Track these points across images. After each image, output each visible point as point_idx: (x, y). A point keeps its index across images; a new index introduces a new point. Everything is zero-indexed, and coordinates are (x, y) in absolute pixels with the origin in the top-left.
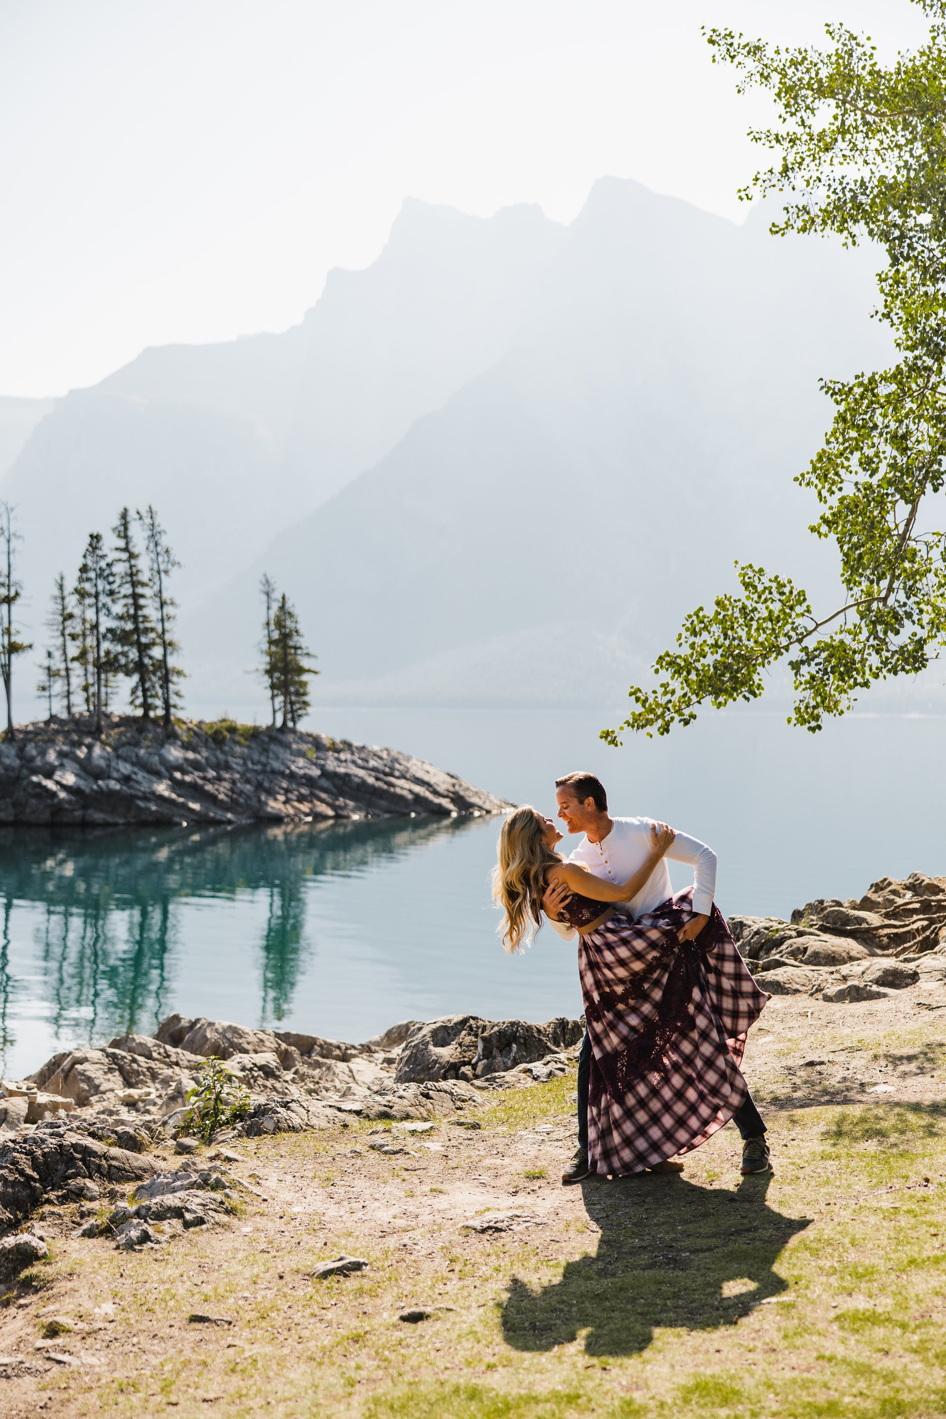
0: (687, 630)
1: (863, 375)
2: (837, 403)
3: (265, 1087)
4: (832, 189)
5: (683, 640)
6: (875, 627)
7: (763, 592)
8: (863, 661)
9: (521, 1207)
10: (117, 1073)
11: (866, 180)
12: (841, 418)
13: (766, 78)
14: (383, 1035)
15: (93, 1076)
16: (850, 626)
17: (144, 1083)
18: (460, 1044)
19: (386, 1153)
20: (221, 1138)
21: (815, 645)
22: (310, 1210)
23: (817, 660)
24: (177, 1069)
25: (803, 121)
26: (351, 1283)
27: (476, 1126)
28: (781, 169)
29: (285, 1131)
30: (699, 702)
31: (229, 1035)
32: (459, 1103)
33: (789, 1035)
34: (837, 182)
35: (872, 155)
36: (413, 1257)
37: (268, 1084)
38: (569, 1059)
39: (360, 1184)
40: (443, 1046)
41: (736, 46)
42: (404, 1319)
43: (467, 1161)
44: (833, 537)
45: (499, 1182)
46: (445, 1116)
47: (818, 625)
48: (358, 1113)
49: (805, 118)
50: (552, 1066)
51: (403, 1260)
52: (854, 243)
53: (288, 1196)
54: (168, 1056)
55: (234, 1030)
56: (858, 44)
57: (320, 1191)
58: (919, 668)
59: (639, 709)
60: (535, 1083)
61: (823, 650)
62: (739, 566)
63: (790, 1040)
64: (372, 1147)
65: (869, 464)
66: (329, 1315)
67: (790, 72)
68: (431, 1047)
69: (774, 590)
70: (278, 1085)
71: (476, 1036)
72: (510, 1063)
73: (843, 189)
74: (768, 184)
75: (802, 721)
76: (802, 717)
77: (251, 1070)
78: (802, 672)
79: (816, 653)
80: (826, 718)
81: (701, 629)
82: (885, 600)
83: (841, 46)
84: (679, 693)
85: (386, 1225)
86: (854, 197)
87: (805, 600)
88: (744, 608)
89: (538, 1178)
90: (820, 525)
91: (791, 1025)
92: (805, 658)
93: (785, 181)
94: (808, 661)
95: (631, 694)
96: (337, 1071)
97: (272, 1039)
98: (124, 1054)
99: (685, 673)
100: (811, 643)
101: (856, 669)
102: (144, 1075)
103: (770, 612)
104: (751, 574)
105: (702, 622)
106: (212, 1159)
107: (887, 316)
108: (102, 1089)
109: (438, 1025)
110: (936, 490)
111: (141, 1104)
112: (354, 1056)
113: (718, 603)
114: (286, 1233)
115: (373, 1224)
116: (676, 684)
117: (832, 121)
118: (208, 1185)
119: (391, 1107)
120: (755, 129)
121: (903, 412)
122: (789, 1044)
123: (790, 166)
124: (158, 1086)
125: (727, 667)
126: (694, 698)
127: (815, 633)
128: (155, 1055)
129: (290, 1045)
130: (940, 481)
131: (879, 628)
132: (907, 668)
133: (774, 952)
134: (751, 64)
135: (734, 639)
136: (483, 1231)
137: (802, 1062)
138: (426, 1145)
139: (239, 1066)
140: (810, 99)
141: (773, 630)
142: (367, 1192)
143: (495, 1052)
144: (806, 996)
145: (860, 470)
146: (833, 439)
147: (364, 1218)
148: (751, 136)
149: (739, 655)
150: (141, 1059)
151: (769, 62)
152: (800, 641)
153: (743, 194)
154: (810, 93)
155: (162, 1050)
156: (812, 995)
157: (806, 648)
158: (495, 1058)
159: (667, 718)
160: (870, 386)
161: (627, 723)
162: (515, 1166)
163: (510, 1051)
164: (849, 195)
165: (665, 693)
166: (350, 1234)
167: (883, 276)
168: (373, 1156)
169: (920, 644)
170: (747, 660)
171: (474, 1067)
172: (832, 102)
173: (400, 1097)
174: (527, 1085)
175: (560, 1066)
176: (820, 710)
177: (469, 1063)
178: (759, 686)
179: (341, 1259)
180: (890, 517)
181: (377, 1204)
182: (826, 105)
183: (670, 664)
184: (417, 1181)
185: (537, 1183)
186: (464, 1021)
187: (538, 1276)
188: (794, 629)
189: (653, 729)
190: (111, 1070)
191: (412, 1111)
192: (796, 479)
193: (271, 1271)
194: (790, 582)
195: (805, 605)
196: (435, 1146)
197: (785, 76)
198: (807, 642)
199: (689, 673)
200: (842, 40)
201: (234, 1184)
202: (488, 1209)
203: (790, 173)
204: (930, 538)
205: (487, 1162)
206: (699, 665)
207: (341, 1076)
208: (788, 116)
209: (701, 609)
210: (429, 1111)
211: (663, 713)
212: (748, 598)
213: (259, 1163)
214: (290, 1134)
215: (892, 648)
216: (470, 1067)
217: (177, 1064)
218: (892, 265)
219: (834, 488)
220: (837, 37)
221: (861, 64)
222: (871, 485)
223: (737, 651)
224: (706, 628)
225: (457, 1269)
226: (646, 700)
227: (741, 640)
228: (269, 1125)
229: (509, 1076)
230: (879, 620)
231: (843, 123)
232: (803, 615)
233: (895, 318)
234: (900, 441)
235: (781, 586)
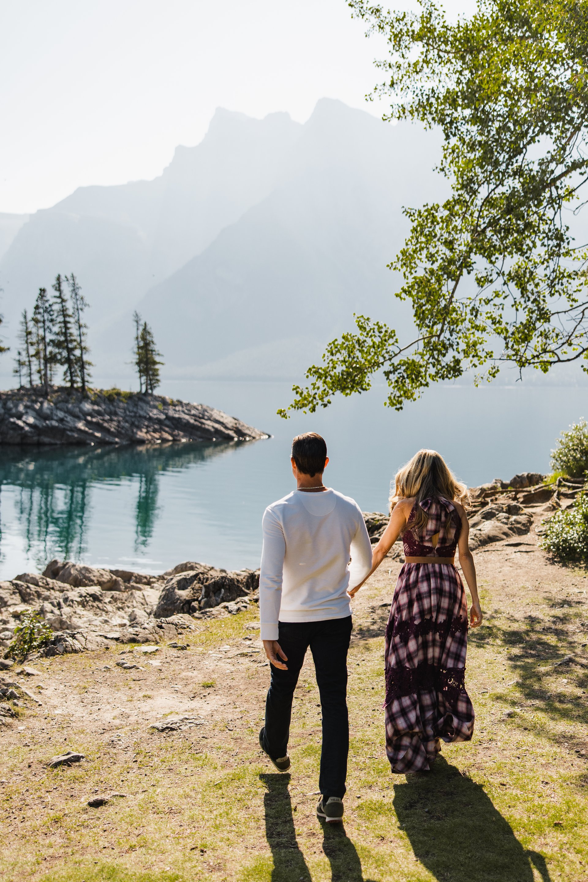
0: (329, 352)
1: (427, 205)
2: (412, 221)
3: (93, 606)
4: (415, 94)
5: (326, 358)
6: (433, 352)
7: (370, 331)
8: (426, 371)
9: (193, 710)
10: (18, 595)
11: (435, 89)
12: (415, 230)
13: (382, 28)
14: (173, 568)
15: (4, 596)
16: (420, 350)
17: (33, 600)
18: (193, 589)
19: (125, 668)
20: (30, 658)
21: (398, 362)
22: (65, 713)
23: (399, 371)
24: (52, 591)
25: (403, 55)
26: (71, 772)
27: (183, 648)
28: (390, 83)
29: (70, 653)
30: (333, 394)
31: (83, 572)
32: (180, 631)
33: (377, 585)
34: (419, 89)
35: (443, 77)
36: (115, 751)
37: (95, 604)
38: (250, 600)
39: (104, 692)
40: (183, 589)
41: (365, 8)
42: (91, 805)
43: (172, 673)
44: (409, 300)
45: (186, 690)
46: (170, 639)
47: (401, 351)
48: (117, 639)
49: (404, 53)
50: (241, 605)
51: (109, 753)
52: (430, 127)
53: (55, 701)
54: (48, 584)
55: (86, 569)
56: (435, 9)
57: (76, 697)
58: (458, 375)
59: (298, 398)
60: (229, 615)
61: (403, 365)
62: (356, 316)
63: (376, 589)
64: (118, 664)
65: (431, 257)
66: (49, 798)
67: (396, 25)
68: (176, 590)
69: (376, 330)
70: (100, 605)
71: (202, 583)
72: (219, 600)
73: (422, 94)
74: (382, 91)
75: (393, 404)
76: (392, 402)
77: (85, 597)
78: (390, 378)
79: (399, 367)
80: (406, 403)
81: (337, 352)
82: (439, 336)
83: (425, 10)
84: (322, 389)
85: (107, 724)
86: (428, 100)
87: (395, 335)
88: (358, 340)
89: (210, 687)
90: (401, 293)
91: (379, 578)
92: (392, 370)
93: (392, 90)
94: (393, 372)
95: (294, 389)
96: (136, 596)
97: (108, 573)
98: (22, 583)
99: (324, 378)
100: (396, 361)
101: (421, 376)
102: (33, 595)
103: (374, 343)
104: (363, 321)
105: (336, 348)
106: (19, 674)
107: (442, 170)
108: (9, 603)
109: (181, 577)
110: (469, 273)
111: (22, 616)
112: (154, 582)
113: (344, 338)
114: (45, 731)
115: (100, 723)
116: (320, 383)
117: (420, 55)
118: (5, 696)
119: (137, 635)
120: (377, 60)
121: (451, 227)
122: (376, 591)
123: (395, 82)
124: (41, 601)
125: (349, 374)
126: (331, 392)
127: (399, 355)
128: (40, 584)
129: (118, 576)
130: (471, 268)
131: (435, 353)
132: (449, 376)
133: (376, 532)
134: (374, 20)
135: (354, 358)
136: (163, 730)
137: (381, 603)
138: (151, 662)
139: (78, 595)
140: (408, 42)
141: (375, 353)
142: (106, 697)
143: (211, 594)
144: (391, 559)
145: (426, 260)
146: (409, 243)
147: (96, 718)
148: (375, 64)
149: (356, 367)
150: (32, 586)
151: (384, 19)
152: (390, 359)
153: (368, 98)
154: (407, 38)
155: (44, 581)
156: (394, 559)
157: (393, 364)
158: (211, 597)
159: (315, 403)
160: (431, 211)
161: (292, 406)
162: (199, 677)
163: (220, 593)
164: (425, 97)
165: (314, 388)
166: (83, 733)
167: (446, 148)
168: (117, 671)
169: (457, 362)
170: (361, 370)
171: (200, 602)
172: (420, 44)
173: (144, 628)
174: (225, 616)
175: (245, 604)
176: (403, 398)
177: (197, 600)
178: (368, 385)
179: (68, 754)
180: (444, 289)
181: (108, 707)
182: (416, 45)
183: (315, 372)
184: (137, 689)
185: (208, 690)
186: (197, 575)
187: (186, 766)
188: (387, 352)
189: (306, 409)
190: (14, 593)
191: (150, 637)
192: (388, 266)
193: (25, 762)
194: (385, 325)
195: (395, 338)
196: (156, 662)
197: (393, 27)
198: (393, 361)
199: (326, 377)
200: (426, 7)
201: (23, 695)
202: (171, 713)
203: (395, 86)
204: (465, 301)
205: (184, 674)
206: (332, 373)
207: (138, 599)
208: (394, 52)
209: (336, 340)
210: (161, 637)
211: (312, 401)
212: (361, 334)
213: (48, 676)
214: (73, 654)
215: (443, 364)
216: (197, 602)
217: (53, 589)
218: (446, 139)
219: (413, 271)
220: (423, 4)
221: (437, 21)
222: (433, 270)
223: (354, 365)
224: (339, 351)
225: (139, 760)
226: (301, 393)
227: (358, 358)
228: (60, 649)
229: (214, 610)
230: (435, 349)
231: (426, 56)
232: (393, 344)
233: (447, 171)
234: (449, 244)
235: (380, 328)
